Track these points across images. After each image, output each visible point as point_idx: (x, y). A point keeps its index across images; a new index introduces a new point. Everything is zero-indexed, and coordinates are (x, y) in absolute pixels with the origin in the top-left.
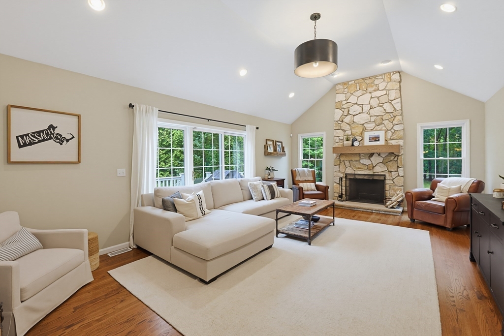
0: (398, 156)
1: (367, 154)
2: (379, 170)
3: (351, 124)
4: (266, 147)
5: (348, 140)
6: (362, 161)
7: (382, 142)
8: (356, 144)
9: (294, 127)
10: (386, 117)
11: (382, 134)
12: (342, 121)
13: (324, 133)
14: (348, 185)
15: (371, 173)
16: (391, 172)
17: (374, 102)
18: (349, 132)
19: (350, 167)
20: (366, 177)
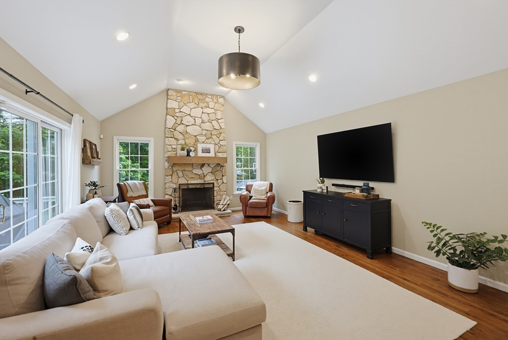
0: (223, 166)
1: (199, 164)
2: (209, 178)
3: (184, 134)
4: (84, 150)
5: (183, 149)
6: (194, 171)
7: (212, 154)
8: (192, 154)
10: (214, 132)
11: (212, 147)
12: (175, 130)
14: (181, 195)
15: (202, 181)
16: (217, 180)
17: (205, 118)
18: (182, 142)
19: (183, 176)
20: (198, 187)
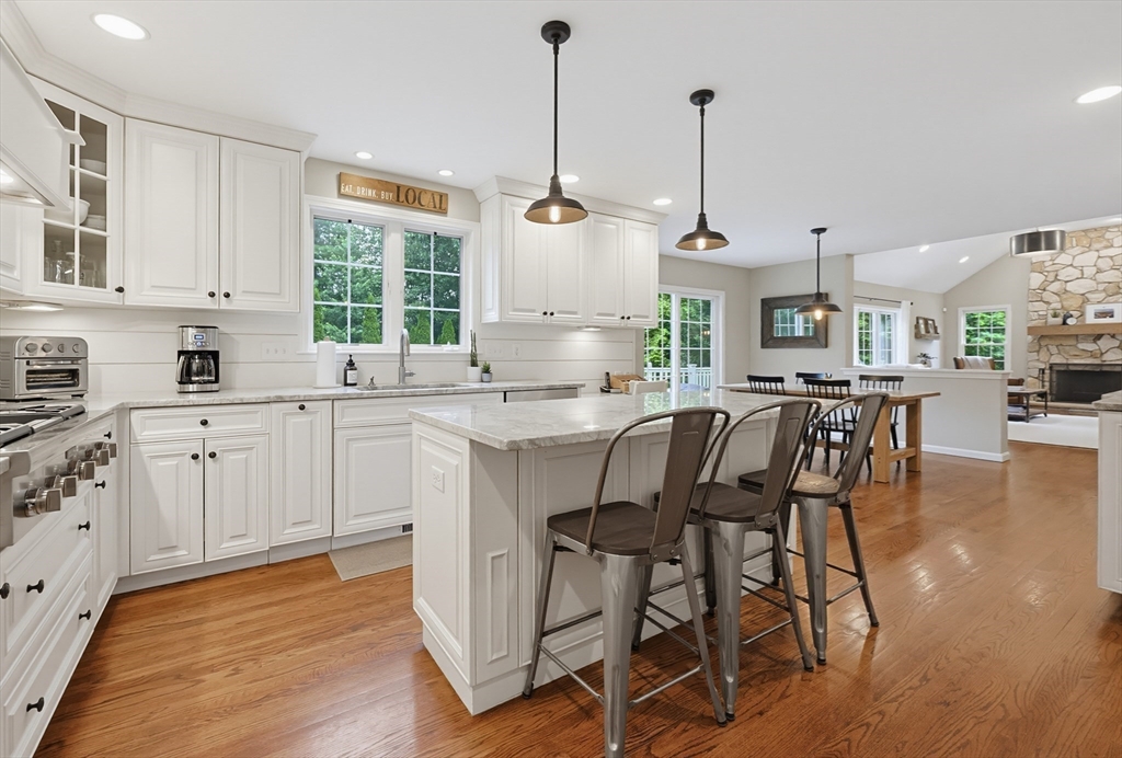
1: (1090, 336)
2: (1113, 357)
3: (1062, 294)
4: (917, 326)
5: (1055, 316)
6: (1081, 346)
7: (1118, 319)
8: (1069, 321)
9: (948, 299)
11: (1118, 308)
12: (1044, 290)
13: (1009, 308)
14: (1054, 379)
15: (1097, 361)
17: (1102, 264)
18: (1057, 305)
19: (1059, 353)
20: (1087, 369)
